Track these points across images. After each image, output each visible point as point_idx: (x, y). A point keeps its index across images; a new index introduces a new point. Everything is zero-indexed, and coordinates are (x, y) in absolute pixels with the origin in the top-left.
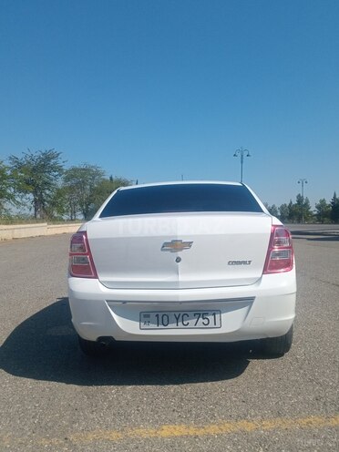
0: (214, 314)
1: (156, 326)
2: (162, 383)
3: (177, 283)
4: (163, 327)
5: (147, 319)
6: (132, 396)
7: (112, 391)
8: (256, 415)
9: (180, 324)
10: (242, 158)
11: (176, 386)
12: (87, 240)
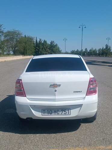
0: (68, 110)
1: (47, 114)
2: (49, 133)
3: (55, 99)
4: (50, 114)
5: (44, 112)
6: (39, 138)
7: (32, 136)
8: (82, 145)
9: (56, 113)
10: (82, 29)
11: (54, 134)
12: (22, 82)
